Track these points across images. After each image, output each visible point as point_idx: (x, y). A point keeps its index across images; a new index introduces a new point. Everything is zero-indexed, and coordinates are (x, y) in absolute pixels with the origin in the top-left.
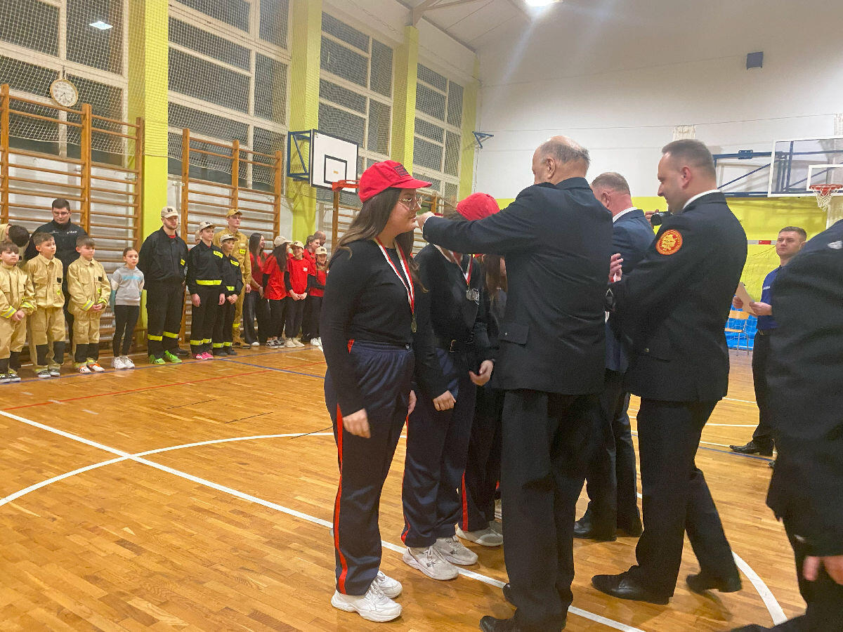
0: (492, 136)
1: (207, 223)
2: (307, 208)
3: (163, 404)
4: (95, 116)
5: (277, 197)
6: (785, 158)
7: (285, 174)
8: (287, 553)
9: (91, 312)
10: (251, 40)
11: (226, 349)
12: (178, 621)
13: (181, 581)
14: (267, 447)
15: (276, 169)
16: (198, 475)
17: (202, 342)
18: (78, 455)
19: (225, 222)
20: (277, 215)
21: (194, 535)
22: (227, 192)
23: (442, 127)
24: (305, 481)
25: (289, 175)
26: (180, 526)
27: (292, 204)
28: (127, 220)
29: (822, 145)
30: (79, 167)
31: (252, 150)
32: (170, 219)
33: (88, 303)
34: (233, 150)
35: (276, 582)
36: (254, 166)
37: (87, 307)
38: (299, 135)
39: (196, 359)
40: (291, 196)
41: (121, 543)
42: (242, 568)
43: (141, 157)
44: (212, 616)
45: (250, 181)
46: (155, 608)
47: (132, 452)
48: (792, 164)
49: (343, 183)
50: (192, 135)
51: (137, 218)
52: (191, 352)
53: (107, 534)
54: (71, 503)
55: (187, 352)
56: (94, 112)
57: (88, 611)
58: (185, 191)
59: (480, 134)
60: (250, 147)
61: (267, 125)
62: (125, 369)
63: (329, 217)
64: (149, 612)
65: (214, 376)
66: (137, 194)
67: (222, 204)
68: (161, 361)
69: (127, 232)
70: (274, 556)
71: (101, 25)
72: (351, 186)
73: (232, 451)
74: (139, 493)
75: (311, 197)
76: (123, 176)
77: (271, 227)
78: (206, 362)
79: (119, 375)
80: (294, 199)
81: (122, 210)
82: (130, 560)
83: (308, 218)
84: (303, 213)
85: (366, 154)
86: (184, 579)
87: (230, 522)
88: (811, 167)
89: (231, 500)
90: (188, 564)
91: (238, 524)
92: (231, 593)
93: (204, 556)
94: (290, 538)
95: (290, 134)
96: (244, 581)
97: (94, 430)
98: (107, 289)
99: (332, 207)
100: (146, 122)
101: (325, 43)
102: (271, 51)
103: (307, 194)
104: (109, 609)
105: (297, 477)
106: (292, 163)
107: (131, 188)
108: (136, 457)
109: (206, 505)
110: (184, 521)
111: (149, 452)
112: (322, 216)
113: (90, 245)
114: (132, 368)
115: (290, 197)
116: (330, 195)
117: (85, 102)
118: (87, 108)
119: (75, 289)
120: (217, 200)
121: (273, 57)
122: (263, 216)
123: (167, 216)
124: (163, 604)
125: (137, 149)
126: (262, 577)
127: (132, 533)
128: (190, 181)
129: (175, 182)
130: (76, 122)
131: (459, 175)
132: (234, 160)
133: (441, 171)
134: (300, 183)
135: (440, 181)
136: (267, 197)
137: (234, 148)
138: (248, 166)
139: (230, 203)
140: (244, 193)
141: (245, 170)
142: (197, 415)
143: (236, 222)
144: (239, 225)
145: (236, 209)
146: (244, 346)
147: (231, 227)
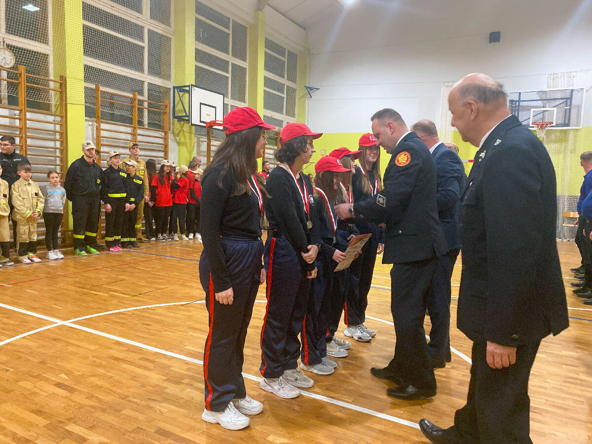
0: (318, 89)
1: (115, 152)
2: (188, 141)
3: (86, 284)
4: (30, 75)
5: (166, 133)
6: (515, 104)
7: (171, 117)
8: (182, 386)
9: (31, 219)
10: (144, 19)
11: (131, 243)
12: (103, 439)
13: (104, 411)
14: (164, 312)
15: (165, 113)
16: (114, 334)
17: (113, 238)
18: (24, 323)
19: (127, 151)
20: (166, 146)
21: (112, 377)
22: (129, 130)
23: (283, 83)
24: (192, 335)
25: (174, 117)
26: (102, 371)
27: (177, 138)
28: (56, 151)
29: (540, 95)
30: (17, 112)
31: (147, 100)
32: (89, 150)
33: (28, 212)
34: (133, 100)
35: (173, 407)
36: (149, 111)
37: (27, 215)
38: (181, 89)
39: (110, 251)
40: (177, 132)
41: (59, 385)
42: (149, 399)
43: (64, 105)
44: (128, 434)
45: (146, 121)
46: (85, 431)
47: (65, 319)
48: (520, 108)
49: (214, 123)
50: (102, 88)
51: (62, 150)
52: (106, 246)
53: (47, 380)
54: (19, 358)
55: (102, 246)
56: (28, 71)
57: (35, 435)
58: (98, 129)
59: (309, 88)
60: (145, 98)
61: (157, 81)
62: (57, 259)
63: (204, 147)
64: (82, 434)
65: (123, 263)
66: (62, 132)
67: (126, 139)
68: (83, 252)
69: (56, 160)
70: (172, 389)
71: (31, 8)
72: (220, 125)
73: (138, 316)
74: (71, 348)
75: (190, 133)
76: (51, 118)
77: (162, 154)
78: (117, 253)
79: (52, 264)
80: (178, 135)
81: (51, 144)
82: (65, 397)
83: (188, 148)
84: (185, 144)
85: (230, 102)
86: (105, 409)
87: (139, 366)
88: (532, 110)
89: (139, 350)
90: (109, 398)
91: (145, 368)
92: (141, 417)
93: (120, 391)
94: (182, 377)
95: (174, 88)
96: (151, 408)
97: (36, 305)
98: (42, 202)
99: (206, 140)
100: (67, 79)
101: (198, 23)
102: (159, 28)
103: (188, 131)
104: (52, 433)
105: (187, 332)
106: (176, 109)
107: (58, 128)
108: (67, 323)
109: (121, 355)
110: (104, 367)
111: (76, 319)
112: (199, 146)
113: (28, 170)
114: (62, 259)
116: (205, 131)
117: (20, 64)
118: (22, 69)
119: (17, 202)
120: (123, 136)
121: (161, 32)
122: (156, 147)
123: (87, 148)
124: (92, 428)
125: (61, 99)
126: (164, 404)
127: (67, 378)
128: (102, 122)
129: (90, 123)
130: (15, 79)
131: (296, 115)
132: (134, 107)
133: (282, 114)
134: (182, 123)
135: (282, 121)
136: (158, 133)
137: (134, 98)
138: (145, 111)
139: (131, 138)
140: (142, 130)
141: (142, 114)
142: (112, 291)
143: (135, 151)
144: (137, 153)
145: (135, 142)
146: (145, 241)
147: (132, 155)
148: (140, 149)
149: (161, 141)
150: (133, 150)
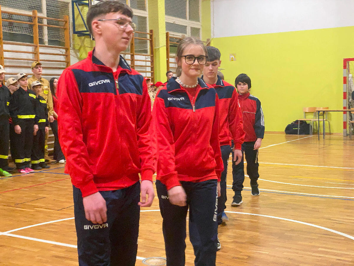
1: (21, 74)
5: (67, 50)
7: (71, 33)
11: (41, 165)
15: (65, 29)
16: (50, 240)
17: (23, 160)
20: (67, 63)
22: (30, 49)
25: (75, 32)
27: (78, 54)
31: (46, 17)
36: (49, 28)
38: (80, 2)
39: (21, 173)
45: (46, 39)
47: (2, 231)
60: (44, 14)
65: (38, 183)
67: (28, 58)
73: (67, 225)
80: (79, 50)
95: (73, 1)
103: (89, 45)
106: (76, 23)
108: (6, 234)
111: (13, 231)
115: (76, 49)
120: (24, 56)
128: (4, 43)
131: (200, 21)
132: (34, 25)
133: (186, 19)
134: (83, 37)
135: (186, 27)
136: (59, 50)
137: (33, 16)
138: (44, 29)
139: (33, 57)
140: (43, 49)
141: (42, 32)
142: (36, 207)
143: (38, 70)
144: (40, 73)
145: (37, 61)
146: (52, 162)
147: (36, 75)
148: (43, 68)
149: (62, 58)
150: (36, 69)
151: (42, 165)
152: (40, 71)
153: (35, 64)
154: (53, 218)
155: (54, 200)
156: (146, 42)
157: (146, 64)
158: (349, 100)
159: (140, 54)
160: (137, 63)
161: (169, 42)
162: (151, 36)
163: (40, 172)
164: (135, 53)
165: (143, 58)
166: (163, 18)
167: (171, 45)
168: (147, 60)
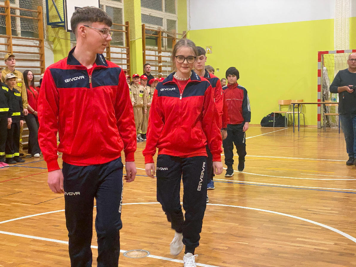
2: (64, 48)
5: (41, 41)
7: (45, 24)
15: (39, 20)
20: (42, 55)
22: (3, 40)
25: (49, 24)
31: (19, 7)
36: (22, 19)
45: (19, 30)
60: (17, 5)
65: (14, 178)
73: (46, 220)
75: (66, 39)
77: (38, 64)
80: (53, 42)
84: (61, 51)
89: (56, 244)
103: (63, 37)
106: (50, 14)
115: (51, 40)
131: (177, 13)
132: (6, 16)
133: (162, 11)
134: (57, 28)
135: (162, 19)
136: (33, 42)
137: (6, 6)
138: (17, 20)
139: (6, 49)
140: (16, 40)
141: (15, 23)
142: (13, 202)
143: (11, 63)
144: (14, 65)
145: (10, 53)
146: (27, 156)
147: (9, 67)
148: (17, 60)
149: (36, 50)
150: (9, 61)
151: (16, 159)
152: (13, 63)
153: (7, 56)
154: (30, 213)
155: (31, 194)
156: (122, 34)
157: (122, 56)
158: (323, 92)
159: (115, 46)
160: (112, 55)
161: (145, 34)
162: (127, 28)
163: (15, 166)
164: (110, 46)
165: (119, 50)
166: (139, 10)
167: (148, 37)
168: (123, 52)
